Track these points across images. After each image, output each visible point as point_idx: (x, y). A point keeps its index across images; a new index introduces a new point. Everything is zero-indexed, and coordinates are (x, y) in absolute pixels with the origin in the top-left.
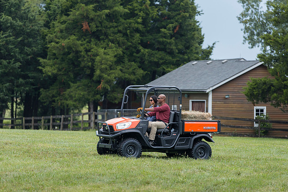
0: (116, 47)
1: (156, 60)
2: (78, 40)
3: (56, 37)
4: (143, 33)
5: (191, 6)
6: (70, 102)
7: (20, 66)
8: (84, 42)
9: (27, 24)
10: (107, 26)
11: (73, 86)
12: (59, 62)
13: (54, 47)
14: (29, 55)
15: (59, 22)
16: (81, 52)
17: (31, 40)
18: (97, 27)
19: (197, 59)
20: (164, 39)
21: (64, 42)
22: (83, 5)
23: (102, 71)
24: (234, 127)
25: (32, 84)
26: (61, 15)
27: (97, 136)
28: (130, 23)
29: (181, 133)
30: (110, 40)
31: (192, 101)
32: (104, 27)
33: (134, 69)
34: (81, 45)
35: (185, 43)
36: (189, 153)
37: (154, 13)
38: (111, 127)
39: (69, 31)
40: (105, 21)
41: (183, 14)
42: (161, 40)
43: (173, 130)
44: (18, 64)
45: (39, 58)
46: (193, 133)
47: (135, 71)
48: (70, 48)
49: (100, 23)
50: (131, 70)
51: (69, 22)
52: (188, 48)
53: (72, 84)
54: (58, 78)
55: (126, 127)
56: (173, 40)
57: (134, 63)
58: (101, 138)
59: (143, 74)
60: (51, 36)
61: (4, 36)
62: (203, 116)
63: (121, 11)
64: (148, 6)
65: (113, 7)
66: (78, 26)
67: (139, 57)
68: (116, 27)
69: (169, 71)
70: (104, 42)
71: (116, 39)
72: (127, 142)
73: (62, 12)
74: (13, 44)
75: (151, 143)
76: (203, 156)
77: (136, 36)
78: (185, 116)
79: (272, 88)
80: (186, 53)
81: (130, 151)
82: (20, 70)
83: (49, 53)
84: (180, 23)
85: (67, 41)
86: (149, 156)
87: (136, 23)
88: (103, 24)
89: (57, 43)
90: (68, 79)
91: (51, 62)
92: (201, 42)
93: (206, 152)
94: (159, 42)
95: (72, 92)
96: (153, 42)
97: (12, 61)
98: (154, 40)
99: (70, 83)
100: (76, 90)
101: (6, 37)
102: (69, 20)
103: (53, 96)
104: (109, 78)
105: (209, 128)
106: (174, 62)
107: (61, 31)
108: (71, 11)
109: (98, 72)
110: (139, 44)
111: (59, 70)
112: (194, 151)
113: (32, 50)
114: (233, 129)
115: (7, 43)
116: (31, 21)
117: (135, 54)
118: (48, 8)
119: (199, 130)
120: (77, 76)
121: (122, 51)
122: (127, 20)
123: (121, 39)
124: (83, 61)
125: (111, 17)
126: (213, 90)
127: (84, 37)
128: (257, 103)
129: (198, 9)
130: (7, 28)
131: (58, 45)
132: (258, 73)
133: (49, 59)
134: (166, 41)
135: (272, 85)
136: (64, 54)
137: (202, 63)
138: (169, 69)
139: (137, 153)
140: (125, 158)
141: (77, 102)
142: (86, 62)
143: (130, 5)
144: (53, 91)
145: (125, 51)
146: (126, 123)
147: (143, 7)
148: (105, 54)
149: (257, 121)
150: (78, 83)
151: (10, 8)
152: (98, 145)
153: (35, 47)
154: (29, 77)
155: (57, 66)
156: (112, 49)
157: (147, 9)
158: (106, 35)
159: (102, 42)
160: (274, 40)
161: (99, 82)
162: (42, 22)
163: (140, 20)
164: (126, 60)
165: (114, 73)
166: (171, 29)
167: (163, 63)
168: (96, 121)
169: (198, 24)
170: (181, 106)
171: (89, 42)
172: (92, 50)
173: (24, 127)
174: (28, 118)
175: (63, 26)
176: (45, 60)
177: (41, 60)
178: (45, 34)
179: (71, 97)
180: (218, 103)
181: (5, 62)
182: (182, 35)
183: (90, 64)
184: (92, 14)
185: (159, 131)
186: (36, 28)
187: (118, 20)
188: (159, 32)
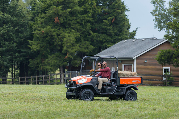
0: (76, 32)
1: (101, 39)
2: (52, 28)
3: (39, 27)
4: (92, 23)
5: (122, 6)
6: (48, 67)
7: (17, 45)
8: (56, 30)
9: (21, 19)
10: (70, 20)
11: (50, 57)
12: (41, 42)
13: (37, 33)
14: (22, 38)
15: (40, 18)
16: (54, 36)
17: (23, 29)
18: (64, 20)
19: (127, 39)
20: (106, 27)
21: (43, 30)
22: (55, 7)
23: (67, 47)
24: (151, 80)
25: (24, 56)
26: (41, 14)
27: (66, 87)
28: (84, 17)
29: (118, 85)
30: (72, 28)
31: (124, 65)
32: (68, 20)
33: (88, 46)
34: (54, 32)
35: (119, 28)
36: (123, 97)
37: (99, 10)
38: (74, 82)
39: (46, 23)
40: (69, 16)
41: (117, 11)
42: (104, 27)
43: (113, 83)
44: (15, 44)
45: (28, 40)
46: (126, 84)
47: (88, 47)
48: (47, 33)
49: (66, 17)
50: (85, 46)
51: (46, 17)
52: (120, 32)
53: (49, 56)
54: (40, 52)
55: (83, 82)
56: (111, 27)
57: (87, 42)
58: (69, 89)
59: (93, 48)
60: (36, 26)
61: (6, 27)
62: (131, 74)
63: (79, 10)
64: (95, 6)
65: (74, 7)
66: (52, 20)
67: (90, 38)
68: (76, 20)
69: (109, 47)
70: (68, 29)
71: (76, 27)
72: (84, 91)
73: (42, 11)
74: (12, 32)
75: (99, 91)
76: (132, 99)
77: (88, 25)
78: (120, 74)
79: (174, 55)
80: (119, 35)
81: (87, 97)
82: (16, 48)
83: (34, 37)
84: (116, 17)
85: (45, 29)
86: (99, 100)
87: (88, 17)
88: (67, 18)
89: (39, 30)
90: (46, 53)
91: (35, 43)
92: (129, 28)
93: (134, 96)
94: (103, 29)
95: (49, 61)
96: (99, 28)
97: (12, 42)
98: (100, 27)
99: (48, 55)
100: (52, 60)
101: (7, 28)
102: (46, 16)
103: (38, 64)
104: (72, 51)
105: (135, 81)
106: (112, 41)
107: (42, 23)
108: (47, 11)
109: (65, 48)
110: (90, 30)
111: (41, 47)
112: (126, 96)
113: (24, 35)
114: (150, 81)
115: (8, 31)
116: (23, 17)
117: (88, 36)
118: (33, 9)
119: (129, 83)
120: (52, 51)
121: (80, 35)
122: (83, 15)
123: (79, 27)
124: (56, 41)
125: (72, 14)
126: (137, 58)
127: (56, 27)
128: (165, 65)
129: (127, 8)
130: (8, 22)
131: (40, 32)
132: (165, 46)
133: (35, 41)
134: (107, 28)
135: (174, 54)
136: (44, 37)
137: (129, 41)
138: (109, 45)
139: (91, 98)
140: (84, 101)
141: (53, 67)
142: (57, 42)
143: (84, 6)
144: (37, 60)
145: (82, 34)
146: (84, 80)
147: (92, 7)
148: (69, 37)
149: (165, 76)
150: (53, 55)
151: (10, 9)
152: (67, 93)
153: (25, 33)
154: (22, 52)
155: (40, 45)
156: (73, 33)
157: (95, 8)
158: (70, 25)
159: (67, 29)
160: (174, 26)
161: (66, 54)
162: (29, 18)
163: (90, 15)
164: (82, 40)
165: (75, 48)
166: (110, 20)
167: (105, 42)
168: (65, 78)
169: (126, 17)
170: (118, 68)
171: (59, 29)
172: (61, 34)
173: (20, 83)
174: (22, 78)
175: (43, 20)
176: (32, 41)
177: (30, 41)
178: (32, 25)
179: (49, 64)
180: (140, 65)
181: (7, 43)
182: (117, 24)
183: (60, 43)
184: (60, 12)
185: (104, 84)
186: (26, 21)
187: (77, 15)
188: (103, 22)
